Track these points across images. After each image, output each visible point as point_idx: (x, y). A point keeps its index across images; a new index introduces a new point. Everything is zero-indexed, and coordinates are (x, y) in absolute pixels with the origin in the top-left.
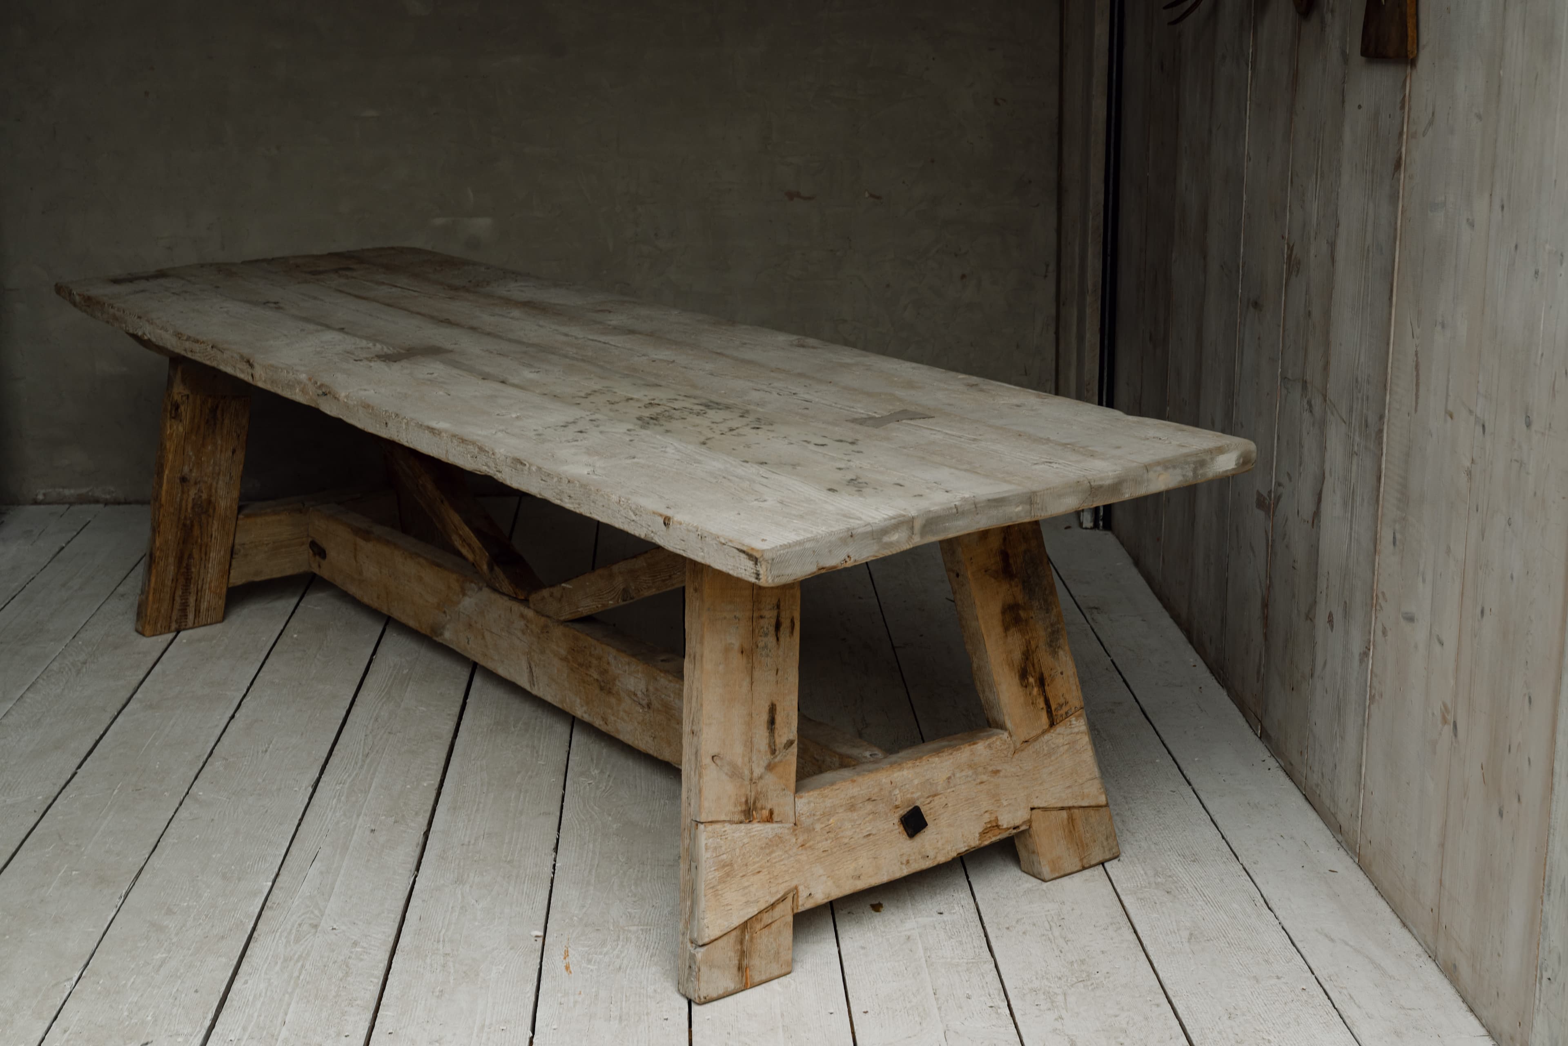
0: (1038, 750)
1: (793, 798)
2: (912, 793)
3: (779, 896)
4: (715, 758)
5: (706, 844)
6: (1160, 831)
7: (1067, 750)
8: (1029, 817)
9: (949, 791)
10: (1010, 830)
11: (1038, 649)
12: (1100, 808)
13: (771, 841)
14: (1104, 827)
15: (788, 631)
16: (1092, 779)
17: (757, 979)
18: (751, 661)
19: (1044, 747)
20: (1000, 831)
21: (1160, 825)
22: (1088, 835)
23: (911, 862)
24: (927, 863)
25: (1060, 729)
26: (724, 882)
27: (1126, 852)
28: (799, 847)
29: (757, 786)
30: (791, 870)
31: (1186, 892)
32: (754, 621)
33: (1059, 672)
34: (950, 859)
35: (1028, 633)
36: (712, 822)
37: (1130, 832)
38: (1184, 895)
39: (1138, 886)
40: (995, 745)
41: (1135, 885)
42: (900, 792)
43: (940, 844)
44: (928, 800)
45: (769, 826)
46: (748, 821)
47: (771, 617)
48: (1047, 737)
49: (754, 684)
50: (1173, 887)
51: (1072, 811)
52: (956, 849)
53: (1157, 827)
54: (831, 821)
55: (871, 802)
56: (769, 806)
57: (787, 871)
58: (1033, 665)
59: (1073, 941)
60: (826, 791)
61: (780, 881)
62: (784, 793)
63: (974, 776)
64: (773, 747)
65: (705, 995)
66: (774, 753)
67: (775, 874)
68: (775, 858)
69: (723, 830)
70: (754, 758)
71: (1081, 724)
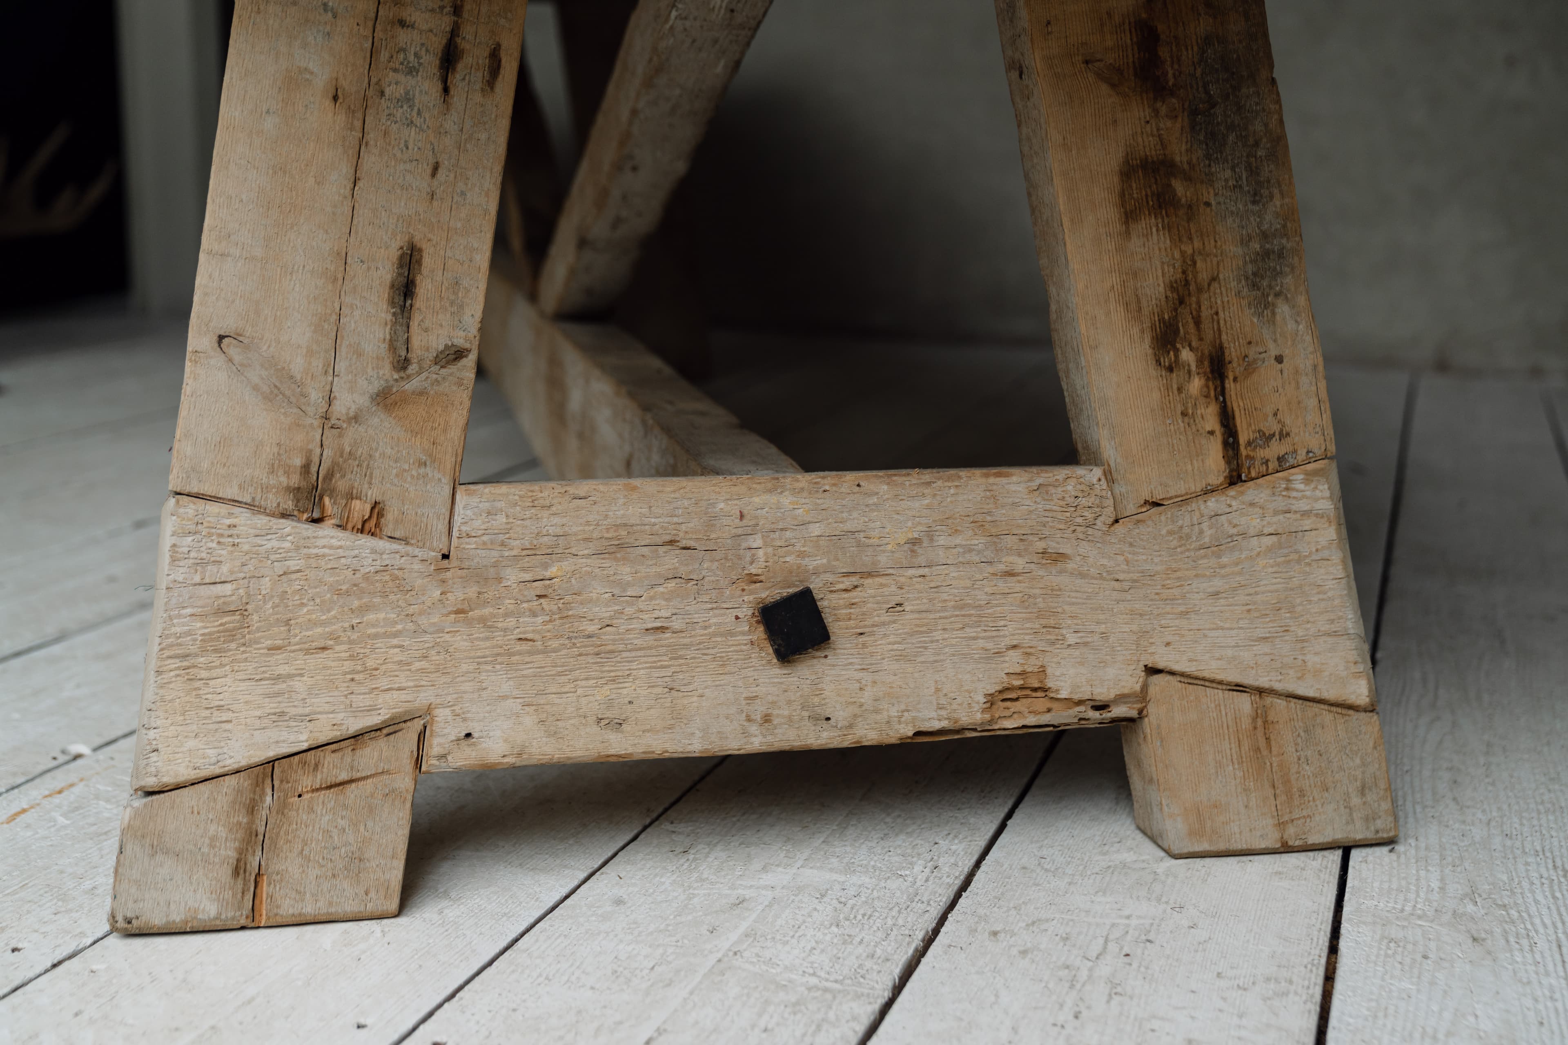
0: (1186, 530)
1: (447, 491)
2: (802, 555)
3: (374, 720)
4: (226, 341)
5: (174, 545)
6: (1534, 815)
7: (1270, 549)
8: (1138, 688)
9: (911, 572)
10: (1082, 708)
11: (1215, 285)
12: (1351, 712)
13: (366, 577)
14: (1358, 761)
15: (478, 77)
16: (1335, 634)
17: (288, 908)
18: (358, 124)
19: (1205, 526)
20: (1055, 705)
21: (1542, 802)
22: (1308, 770)
23: (776, 721)
24: (825, 735)
25: (1254, 492)
26: (215, 651)
27: (1421, 839)
28: (447, 615)
29: (340, 436)
30: (417, 665)
31: (1527, 948)
32: (379, 27)
33: (1274, 352)
34: (893, 741)
35: (1191, 239)
36: (197, 496)
37: (1458, 803)
38: (1516, 953)
39: (1402, 911)
40: (1060, 489)
41: (1399, 906)
42: (766, 545)
43: (867, 697)
44: (847, 583)
45: (366, 541)
46: (305, 516)
47: (431, 31)
48: (1213, 504)
49: (360, 184)
50: (1498, 930)
51: (1268, 700)
52: (914, 719)
53: (1532, 806)
54: (553, 571)
55: (677, 552)
56: (373, 494)
57: (409, 664)
58: (1198, 322)
59: (1131, 998)
60: (545, 494)
61: (383, 683)
62: (422, 471)
63: (989, 554)
64: (403, 353)
65: (129, 915)
66: (405, 368)
67: (370, 663)
68: (373, 626)
69: (228, 522)
70: (341, 366)
71: (1318, 493)
